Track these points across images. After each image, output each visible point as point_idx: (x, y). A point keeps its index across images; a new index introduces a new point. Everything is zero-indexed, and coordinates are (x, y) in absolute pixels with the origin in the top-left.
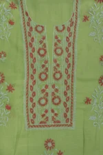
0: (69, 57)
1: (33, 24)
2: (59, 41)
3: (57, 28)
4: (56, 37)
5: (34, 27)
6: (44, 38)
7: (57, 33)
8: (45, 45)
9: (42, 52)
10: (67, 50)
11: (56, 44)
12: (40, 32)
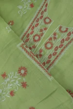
0: (54, 55)
1: (45, 15)
2: (55, 38)
3: (60, 28)
4: (55, 34)
5: (44, 17)
6: (45, 29)
7: (58, 31)
8: (42, 35)
9: (37, 38)
10: (56, 49)
11: (51, 39)
12: (46, 23)
